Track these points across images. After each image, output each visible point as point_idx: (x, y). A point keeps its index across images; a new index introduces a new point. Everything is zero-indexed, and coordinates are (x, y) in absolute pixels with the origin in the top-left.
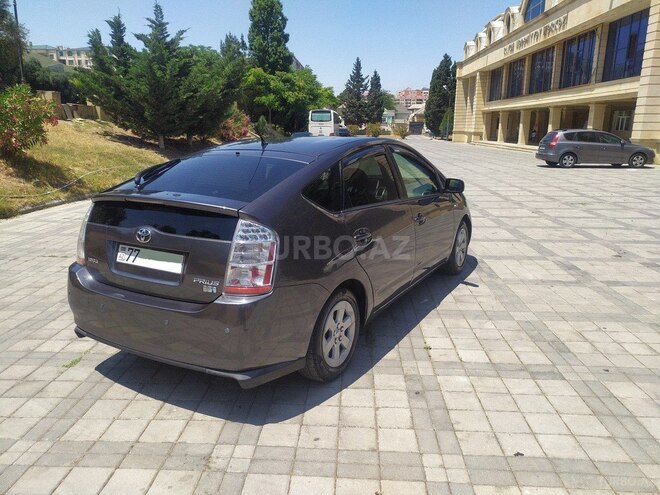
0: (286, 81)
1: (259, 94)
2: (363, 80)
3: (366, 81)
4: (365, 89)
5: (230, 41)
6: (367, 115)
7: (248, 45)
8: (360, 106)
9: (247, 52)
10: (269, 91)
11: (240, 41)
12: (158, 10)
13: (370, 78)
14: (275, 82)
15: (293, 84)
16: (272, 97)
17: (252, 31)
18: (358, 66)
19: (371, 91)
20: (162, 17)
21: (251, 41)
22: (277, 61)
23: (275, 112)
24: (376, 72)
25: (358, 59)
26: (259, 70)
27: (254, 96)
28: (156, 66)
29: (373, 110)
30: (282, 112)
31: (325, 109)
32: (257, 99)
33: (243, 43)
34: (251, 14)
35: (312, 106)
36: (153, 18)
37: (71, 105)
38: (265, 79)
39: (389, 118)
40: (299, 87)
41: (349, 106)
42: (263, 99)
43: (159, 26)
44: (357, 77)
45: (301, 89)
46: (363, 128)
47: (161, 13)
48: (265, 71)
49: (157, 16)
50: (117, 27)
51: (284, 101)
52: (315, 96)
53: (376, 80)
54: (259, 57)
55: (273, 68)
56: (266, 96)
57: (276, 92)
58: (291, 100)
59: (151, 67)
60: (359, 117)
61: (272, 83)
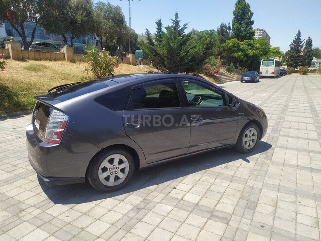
0: (248, 45)
1: (234, 52)
2: (301, 42)
3: (303, 43)
4: (302, 47)
5: (223, 26)
6: (301, 62)
7: (231, 28)
8: (298, 57)
9: (231, 31)
10: (239, 50)
11: (228, 26)
12: (177, 15)
13: (305, 41)
14: (243, 45)
15: (253, 46)
16: (240, 53)
17: (234, 20)
18: (299, 35)
19: (305, 48)
20: (178, 18)
21: (233, 25)
22: (246, 35)
23: (241, 61)
24: (310, 38)
25: (299, 31)
26: (236, 40)
27: (231, 53)
28: (170, 41)
29: (306, 59)
30: (245, 60)
31: (271, 59)
32: (232, 54)
33: (229, 27)
34: (234, 12)
35: (263, 57)
36: (174, 19)
37: (140, 59)
38: (238, 44)
39: (317, 63)
40: (256, 47)
41: (290, 57)
42: (236, 54)
43: (177, 23)
44: (297, 41)
45: (257, 49)
46: (298, 69)
47: (178, 16)
48: (238, 40)
49: (176, 18)
50: (159, 24)
51: (246, 55)
52: (266, 51)
53: (309, 43)
54: (236, 34)
55: (242, 38)
56: (237, 52)
57: (243, 50)
58: (251, 54)
59: (168, 42)
60: (296, 63)
61: (241, 46)
